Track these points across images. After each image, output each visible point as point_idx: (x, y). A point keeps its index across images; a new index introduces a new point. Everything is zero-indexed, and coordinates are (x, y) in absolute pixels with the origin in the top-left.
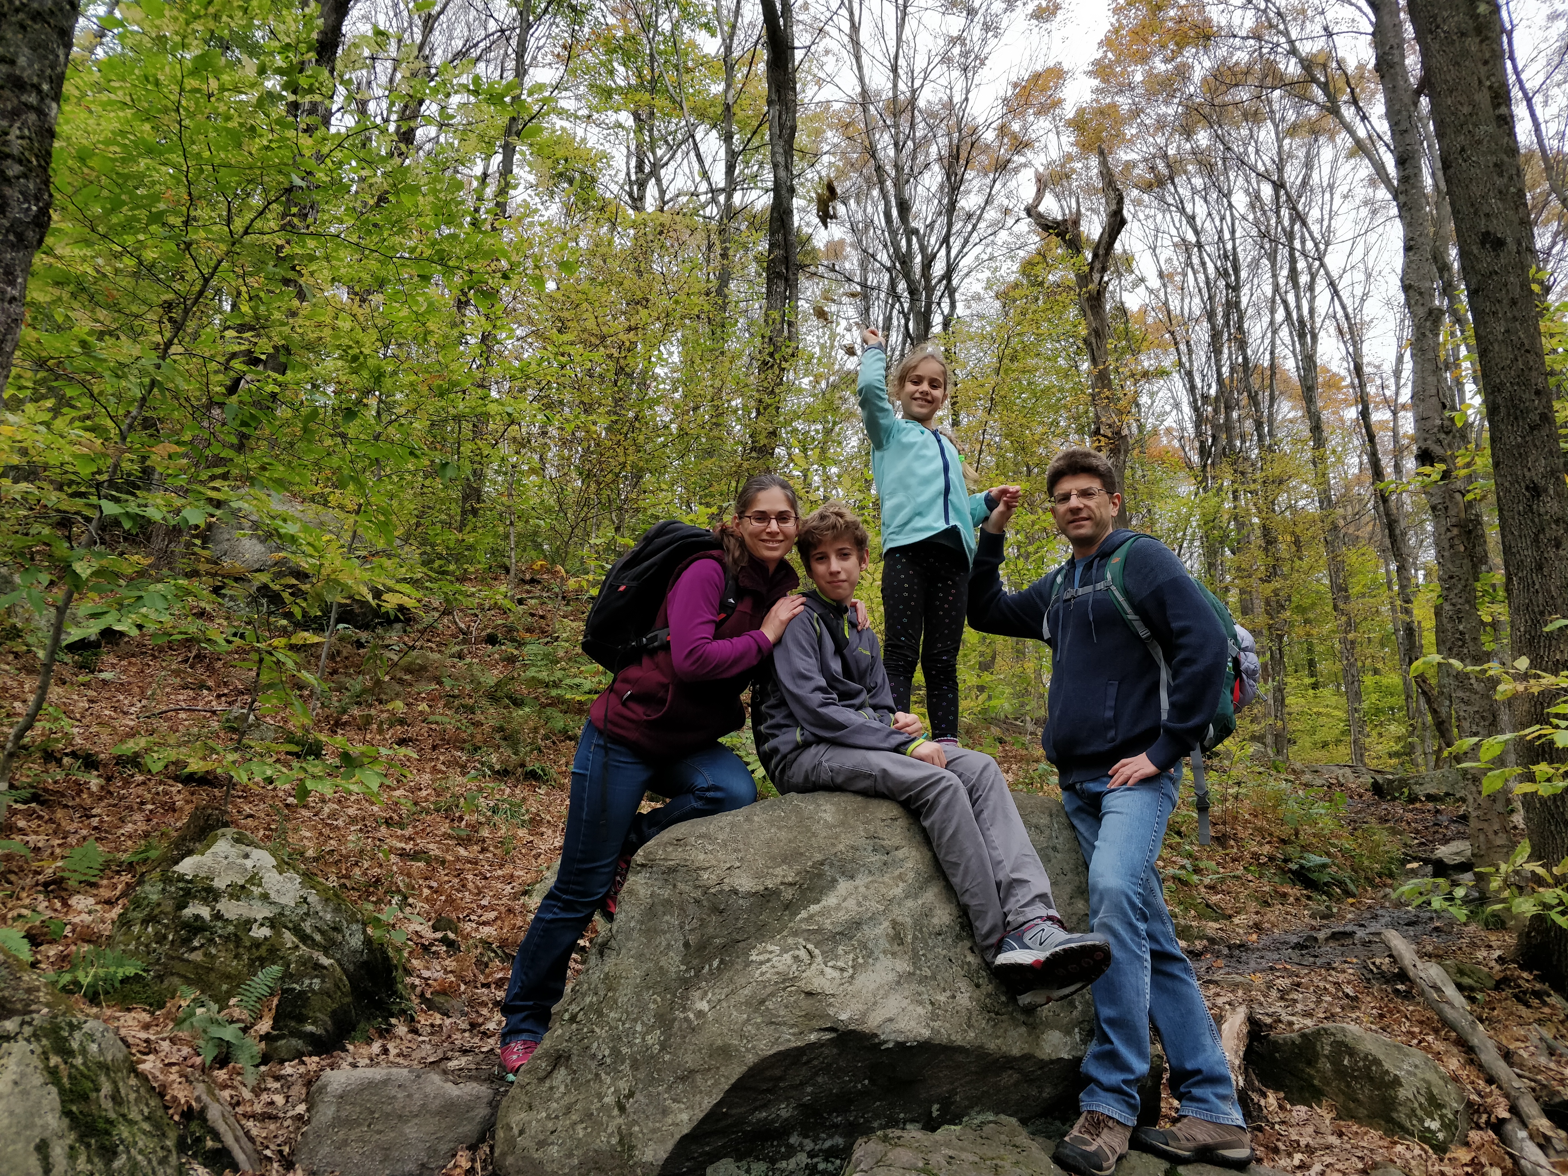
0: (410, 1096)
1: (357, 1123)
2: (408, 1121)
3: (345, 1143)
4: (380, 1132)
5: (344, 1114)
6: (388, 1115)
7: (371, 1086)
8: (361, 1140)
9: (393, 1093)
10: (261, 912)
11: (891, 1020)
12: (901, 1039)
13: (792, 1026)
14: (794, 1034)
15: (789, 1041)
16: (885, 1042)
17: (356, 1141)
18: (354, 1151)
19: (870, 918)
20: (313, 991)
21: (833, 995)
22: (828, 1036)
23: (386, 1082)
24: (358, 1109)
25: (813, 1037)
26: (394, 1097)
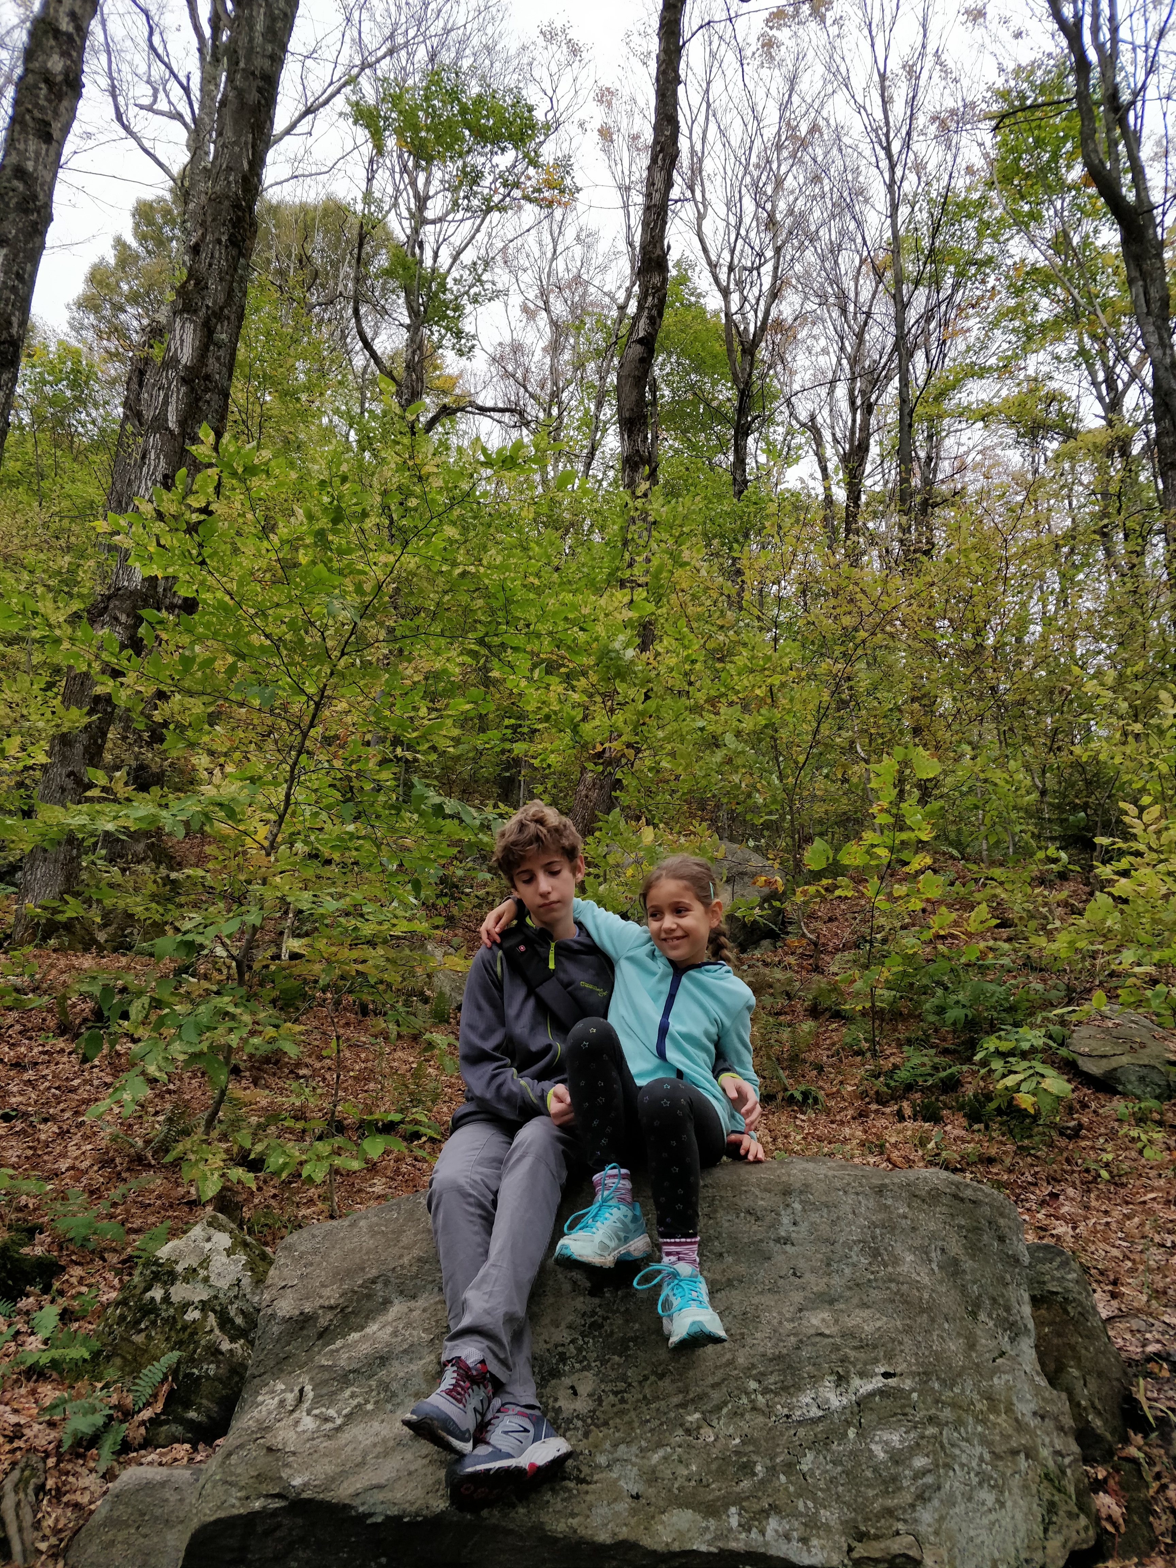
0: (181, 1500)
1: (126, 1524)
2: (173, 1527)
3: (112, 1543)
4: (145, 1536)
5: (116, 1514)
6: (157, 1518)
7: (149, 1487)
8: (125, 1542)
9: (167, 1495)
10: (201, 1294)
11: (380, 1487)
12: (393, 1511)
13: (242, 1488)
14: (240, 1499)
15: (233, 1506)
16: (371, 1515)
17: (122, 1543)
18: (118, 1550)
19: (405, 1351)
20: (208, 1377)
21: (294, 1453)
22: (278, 1504)
23: (163, 1484)
24: (130, 1510)
25: (257, 1505)
26: (167, 1500)
